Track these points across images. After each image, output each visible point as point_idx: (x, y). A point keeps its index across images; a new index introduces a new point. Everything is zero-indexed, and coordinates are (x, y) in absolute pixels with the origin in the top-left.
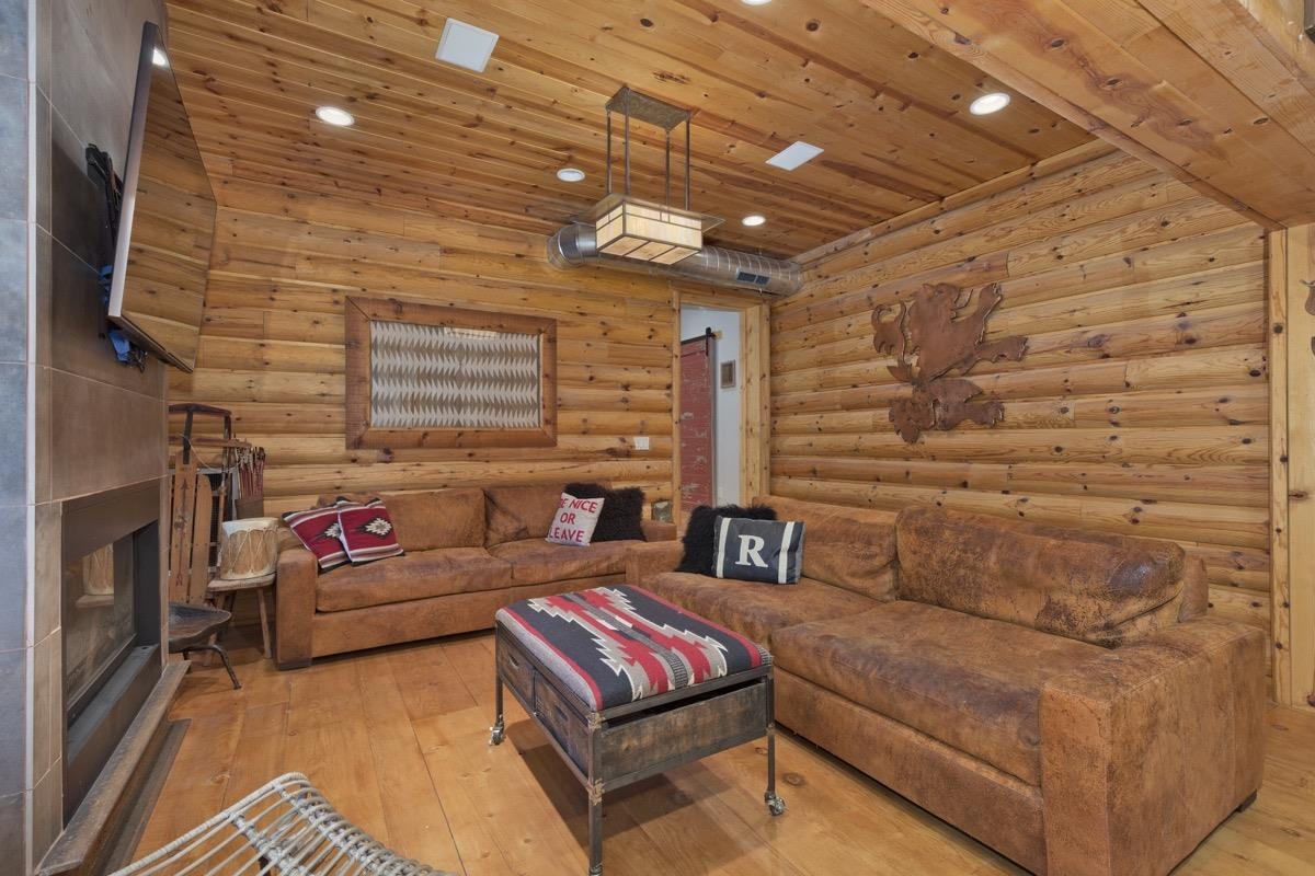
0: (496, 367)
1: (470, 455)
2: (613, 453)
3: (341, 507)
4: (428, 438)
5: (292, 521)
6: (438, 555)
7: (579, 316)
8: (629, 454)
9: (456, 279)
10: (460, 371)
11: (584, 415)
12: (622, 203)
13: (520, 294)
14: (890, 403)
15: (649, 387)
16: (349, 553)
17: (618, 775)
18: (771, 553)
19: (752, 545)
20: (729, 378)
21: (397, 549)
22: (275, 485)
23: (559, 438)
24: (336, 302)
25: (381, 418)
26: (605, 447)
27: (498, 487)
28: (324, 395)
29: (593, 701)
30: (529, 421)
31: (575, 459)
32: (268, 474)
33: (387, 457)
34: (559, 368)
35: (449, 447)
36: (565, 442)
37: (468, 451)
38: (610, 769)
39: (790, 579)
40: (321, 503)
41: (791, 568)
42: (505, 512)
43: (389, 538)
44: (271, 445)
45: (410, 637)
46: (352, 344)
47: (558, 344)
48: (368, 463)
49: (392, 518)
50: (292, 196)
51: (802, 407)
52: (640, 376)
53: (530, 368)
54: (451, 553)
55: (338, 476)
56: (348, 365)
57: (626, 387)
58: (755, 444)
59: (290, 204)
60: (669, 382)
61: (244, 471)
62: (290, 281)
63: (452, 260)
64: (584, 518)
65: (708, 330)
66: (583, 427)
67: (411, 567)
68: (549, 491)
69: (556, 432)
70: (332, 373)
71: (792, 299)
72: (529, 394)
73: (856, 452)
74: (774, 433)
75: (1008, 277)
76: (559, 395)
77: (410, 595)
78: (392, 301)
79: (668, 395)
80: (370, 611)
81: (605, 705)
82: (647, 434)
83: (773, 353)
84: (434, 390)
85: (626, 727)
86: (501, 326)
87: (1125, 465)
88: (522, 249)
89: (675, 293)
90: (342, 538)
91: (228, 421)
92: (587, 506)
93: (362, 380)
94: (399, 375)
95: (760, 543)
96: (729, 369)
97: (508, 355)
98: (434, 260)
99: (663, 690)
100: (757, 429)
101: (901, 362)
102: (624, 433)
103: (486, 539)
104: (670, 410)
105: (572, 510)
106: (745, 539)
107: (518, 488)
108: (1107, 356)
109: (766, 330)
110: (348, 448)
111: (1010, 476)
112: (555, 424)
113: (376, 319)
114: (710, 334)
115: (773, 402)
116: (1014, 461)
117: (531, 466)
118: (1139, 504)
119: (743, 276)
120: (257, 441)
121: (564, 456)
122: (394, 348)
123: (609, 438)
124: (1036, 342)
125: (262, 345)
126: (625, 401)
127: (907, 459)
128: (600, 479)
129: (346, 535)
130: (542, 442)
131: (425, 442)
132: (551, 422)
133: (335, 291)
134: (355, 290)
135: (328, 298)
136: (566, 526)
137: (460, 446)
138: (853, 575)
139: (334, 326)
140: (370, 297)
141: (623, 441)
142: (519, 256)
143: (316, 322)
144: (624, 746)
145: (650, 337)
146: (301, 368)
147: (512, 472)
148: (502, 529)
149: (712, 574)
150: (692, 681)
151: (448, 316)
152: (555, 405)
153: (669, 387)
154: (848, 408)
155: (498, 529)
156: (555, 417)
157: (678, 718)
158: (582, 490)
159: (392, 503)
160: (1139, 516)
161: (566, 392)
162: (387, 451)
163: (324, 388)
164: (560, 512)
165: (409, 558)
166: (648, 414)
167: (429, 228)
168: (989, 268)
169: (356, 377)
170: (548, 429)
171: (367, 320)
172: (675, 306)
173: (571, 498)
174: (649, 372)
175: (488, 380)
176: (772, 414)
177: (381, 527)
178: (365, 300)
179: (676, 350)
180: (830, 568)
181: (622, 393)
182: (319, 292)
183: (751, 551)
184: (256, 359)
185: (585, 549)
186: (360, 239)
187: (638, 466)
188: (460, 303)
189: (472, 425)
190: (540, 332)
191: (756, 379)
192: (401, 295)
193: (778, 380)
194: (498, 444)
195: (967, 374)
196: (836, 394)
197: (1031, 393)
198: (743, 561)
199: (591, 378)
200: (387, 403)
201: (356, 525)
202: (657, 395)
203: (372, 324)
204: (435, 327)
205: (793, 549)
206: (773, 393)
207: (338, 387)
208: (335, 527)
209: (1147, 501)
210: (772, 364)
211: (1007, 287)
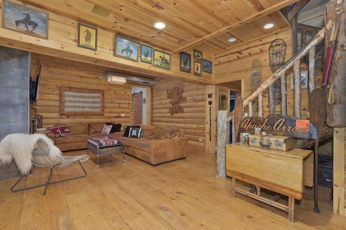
0: (91, 100)
1: (86, 117)
2: (116, 117)
3: (59, 126)
4: (77, 114)
5: (50, 129)
6: (79, 135)
7: (109, 90)
8: (120, 117)
9: (83, 82)
10: (83, 101)
11: (110, 109)
12: (111, 76)
13: (96, 85)
14: (169, 108)
15: (125, 104)
16: (61, 134)
17: (101, 154)
18: (137, 133)
19: (134, 132)
20: (144, 102)
21: (70, 134)
22: (45, 123)
23: (105, 114)
24: (57, 87)
25: (67, 110)
26: (115, 116)
27: (91, 123)
28: (55, 105)
29: (97, 145)
30: (98, 110)
31: (108, 118)
32: (43, 120)
33: (68, 117)
34: (105, 100)
35: (81, 115)
36: (106, 115)
37: (85, 116)
38: (100, 153)
39: (140, 137)
40: (55, 126)
41: (140, 135)
42: (92, 128)
43: (69, 132)
44: (44, 115)
45: (73, 149)
46: (61, 95)
47: (105, 95)
48: (64, 118)
49: (69, 129)
50: (48, 67)
51: (157, 108)
52: (123, 102)
53: (99, 100)
54: (81, 135)
55: (57, 121)
56: (60, 99)
57: (120, 104)
58: (149, 115)
59: (48, 68)
60: (129, 103)
61: (39, 120)
62: (48, 83)
63: (82, 79)
64: (108, 129)
65: (141, 91)
66: (110, 112)
67: (73, 137)
68: (102, 124)
69: (104, 113)
70: (56, 101)
71: (155, 87)
72: (98, 105)
73: (164, 117)
74: (152, 113)
75: (185, 87)
76: (105, 106)
77: (73, 142)
78: (69, 87)
79: (129, 105)
80: (65, 144)
81: (99, 146)
82: (124, 113)
83: (152, 97)
84: (78, 104)
85: (102, 149)
86: (92, 92)
87: (197, 119)
88: (97, 76)
89: (130, 85)
90: (60, 132)
91: (35, 110)
92: (109, 127)
93: (63, 102)
94: (70, 101)
95: (136, 131)
96: (145, 99)
97: (94, 97)
98: (78, 79)
99: (107, 145)
100: (149, 112)
101: (171, 100)
102: (119, 113)
103: (89, 133)
104: (129, 108)
105: (106, 128)
106: (134, 131)
107: (96, 124)
108: (195, 102)
109: (151, 92)
110: (60, 115)
111: (184, 121)
112: (104, 111)
113: (66, 90)
114: (141, 92)
115: (152, 107)
116: (185, 118)
117: (99, 119)
118: (198, 125)
119: (143, 82)
120: (41, 114)
121: (106, 117)
122: (70, 96)
123: (116, 114)
124: (188, 98)
125: (42, 96)
126: (119, 106)
127: (172, 118)
128: (113, 122)
129: (60, 131)
130: (101, 115)
131: (75, 114)
132: (103, 111)
133: (57, 85)
134: (61, 85)
135: (56, 86)
136: (104, 130)
137: (83, 115)
138: (149, 136)
139: (57, 92)
140: (65, 86)
141: (119, 114)
142: (96, 78)
143: (53, 91)
144: (102, 151)
145: (125, 94)
146: (50, 100)
147: (95, 120)
148: (92, 131)
149: (128, 137)
150: (111, 144)
151: (80, 90)
152: (104, 107)
153: (129, 104)
154: (164, 108)
155: (91, 131)
156: (104, 110)
157: (110, 149)
158: (108, 124)
159: (70, 126)
160: (198, 127)
161: (106, 105)
162: (68, 116)
163: (55, 104)
164: (104, 128)
165: (72, 136)
166: (124, 109)
167: (76, 73)
168: (182, 85)
169: (61, 102)
170: (102, 112)
171: (64, 91)
172: (130, 87)
173: (106, 125)
174: (125, 101)
175: (89, 102)
176: (152, 109)
177: (67, 130)
178: (63, 87)
179: (131, 96)
180: (146, 135)
181: (118, 105)
182: (54, 85)
183: (134, 133)
184: (41, 98)
185: (108, 134)
186: (62, 75)
187: (122, 119)
188: (83, 87)
189: (86, 111)
190: (101, 93)
191: (149, 102)
192: (71, 86)
193: (153, 102)
194: (91, 115)
195: (179, 103)
196: (161, 106)
197: (187, 107)
198: (133, 134)
199: (112, 102)
200: (68, 107)
201: (63, 129)
202: (127, 106)
203: (65, 92)
204: (78, 92)
205: (141, 132)
206: (152, 105)
207: (58, 104)
208: (58, 130)
209: (199, 125)
210: (152, 99)
211: (184, 89)
